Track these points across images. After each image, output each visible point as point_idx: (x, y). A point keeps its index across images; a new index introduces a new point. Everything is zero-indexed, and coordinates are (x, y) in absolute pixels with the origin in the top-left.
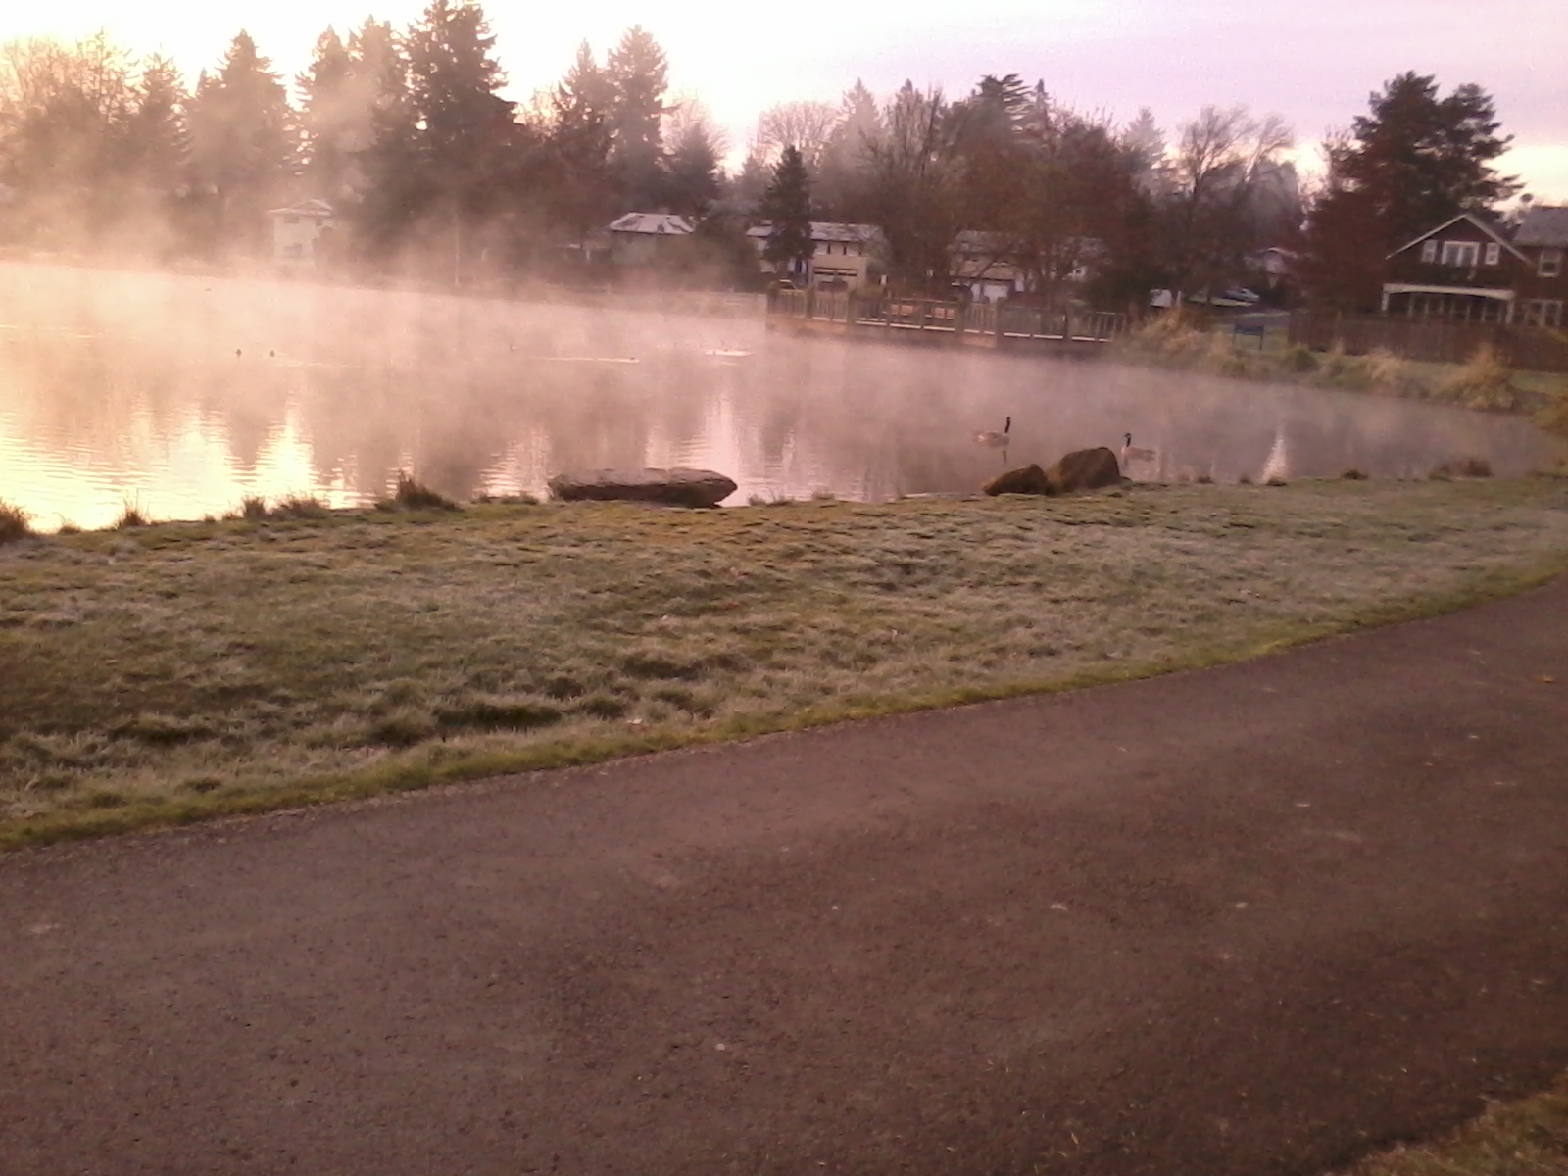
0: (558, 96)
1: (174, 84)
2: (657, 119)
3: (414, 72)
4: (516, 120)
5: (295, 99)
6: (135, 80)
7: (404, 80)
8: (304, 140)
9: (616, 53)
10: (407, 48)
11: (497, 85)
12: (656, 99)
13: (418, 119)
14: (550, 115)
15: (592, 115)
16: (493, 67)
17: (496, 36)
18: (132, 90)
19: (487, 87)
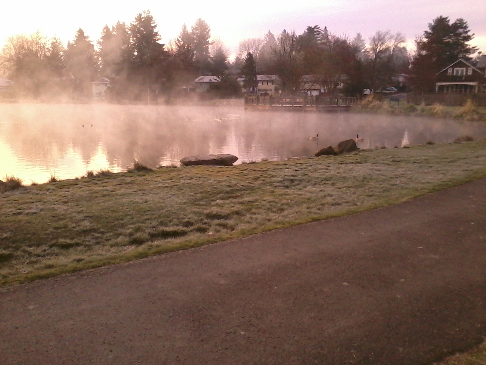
0: (177, 42)
1: (60, 46)
2: (208, 47)
3: (133, 37)
4: (165, 50)
5: (97, 48)
6: (48, 45)
7: (130, 40)
8: (100, 60)
9: (194, 27)
10: (130, 30)
11: (158, 40)
12: (207, 40)
13: (134, 52)
14: (175, 47)
15: (188, 48)
16: (157, 34)
17: (157, 24)
18: (48, 49)
19: (155, 40)
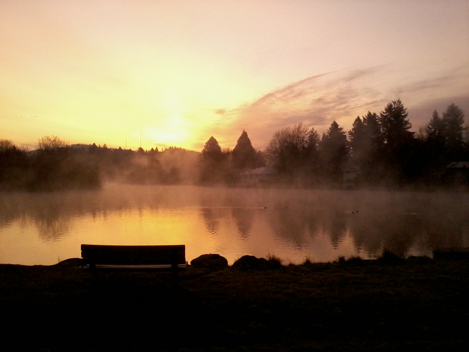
0: (428, 129)
1: (316, 138)
2: (461, 132)
3: (383, 127)
4: (415, 138)
5: (348, 139)
6: (307, 138)
7: (380, 130)
8: (351, 150)
9: (446, 113)
10: (381, 121)
11: (408, 128)
12: (460, 126)
13: (384, 140)
14: (425, 134)
15: (439, 133)
16: (407, 122)
17: (408, 113)
18: (306, 141)
19: (405, 129)
